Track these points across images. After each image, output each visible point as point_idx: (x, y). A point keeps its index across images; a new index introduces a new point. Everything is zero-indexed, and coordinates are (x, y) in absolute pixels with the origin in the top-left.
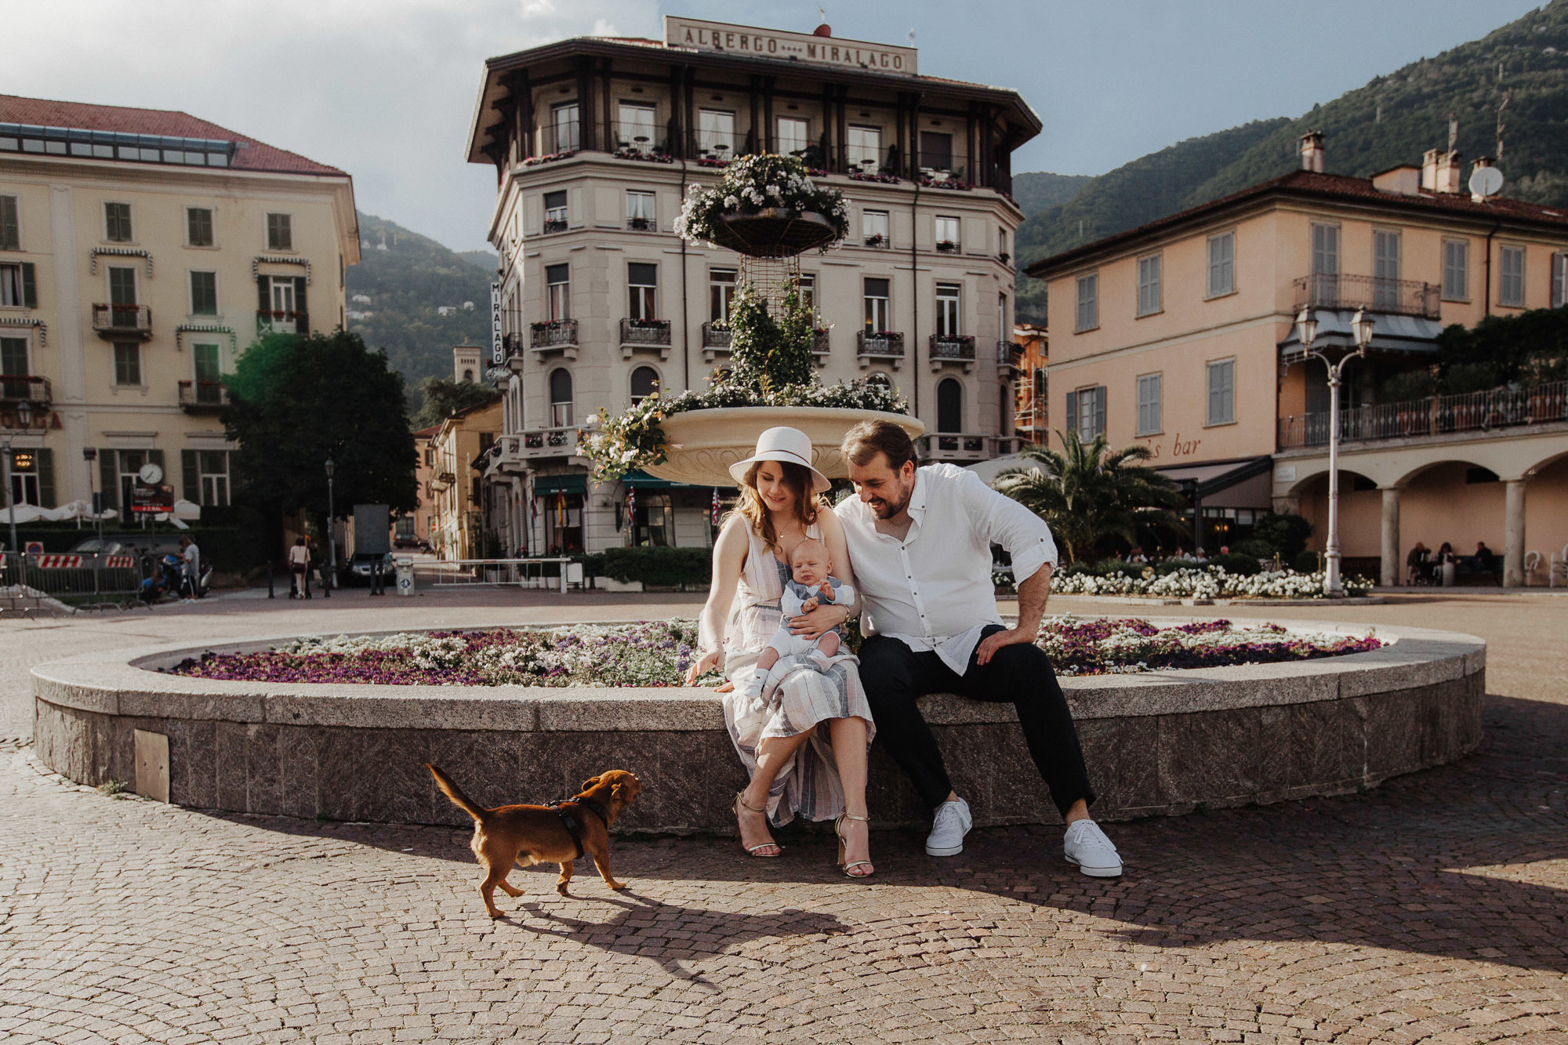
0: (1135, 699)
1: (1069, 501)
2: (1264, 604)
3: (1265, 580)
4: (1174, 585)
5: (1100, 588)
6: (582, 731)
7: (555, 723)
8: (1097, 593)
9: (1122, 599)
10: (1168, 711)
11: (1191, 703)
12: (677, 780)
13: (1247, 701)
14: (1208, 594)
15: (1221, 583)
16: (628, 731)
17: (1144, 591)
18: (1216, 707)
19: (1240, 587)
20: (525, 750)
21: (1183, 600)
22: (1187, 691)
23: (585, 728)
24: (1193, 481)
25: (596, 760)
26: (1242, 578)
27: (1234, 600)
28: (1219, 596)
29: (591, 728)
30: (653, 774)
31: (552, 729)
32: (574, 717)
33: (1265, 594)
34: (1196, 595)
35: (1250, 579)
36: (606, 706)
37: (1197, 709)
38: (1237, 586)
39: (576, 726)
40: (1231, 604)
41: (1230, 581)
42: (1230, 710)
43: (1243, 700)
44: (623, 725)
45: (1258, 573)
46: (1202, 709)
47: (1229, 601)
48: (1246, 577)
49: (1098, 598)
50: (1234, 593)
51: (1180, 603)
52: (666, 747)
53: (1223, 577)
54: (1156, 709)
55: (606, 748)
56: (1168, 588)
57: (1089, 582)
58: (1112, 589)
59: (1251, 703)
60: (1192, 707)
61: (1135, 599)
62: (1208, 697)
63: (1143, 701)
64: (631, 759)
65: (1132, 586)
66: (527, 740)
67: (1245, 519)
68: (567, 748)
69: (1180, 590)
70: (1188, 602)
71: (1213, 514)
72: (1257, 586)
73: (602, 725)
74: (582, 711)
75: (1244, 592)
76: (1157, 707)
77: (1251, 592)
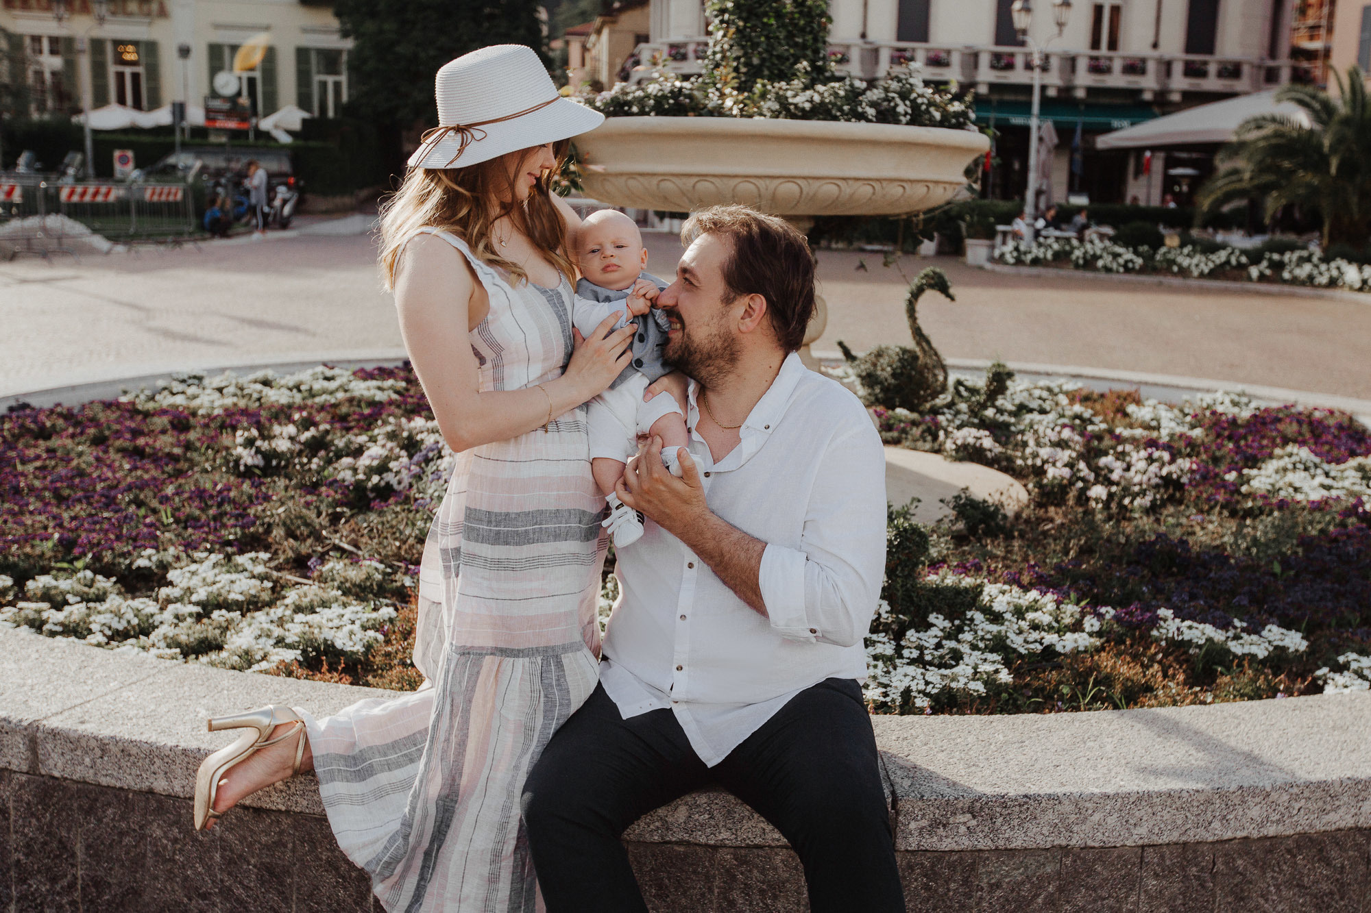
0: (1097, 817)
6: (99, 785)
7: (60, 764)
10: (1165, 839)
11: (1216, 824)
12: (246, 888)
13: (1339, 820)
16: (169, 796)
18: (1271, 830)
20: (19, 800)
22: (1209, 802)
23: (104, 781)
25: (122, 834)
29: (113, 782)
30: (209, 868)
31: (56, 774)
32: (87, 760)
36: (134, 751)
37: (1229, 835)
39: (90, 776)
42: (1303, 835)
43: (1332, 817)
44: (160, 785)
46: (1239, 834)
49: (1361, 297)
52: (230, 830)
54: (1140, 835)
55: (136, 817)
57: (1352, 273)
59: (1349, 822)
60: (1218, 831)
62: (1255, 812)
63: (1111, 821)
64: (175, 841)
66: (22, 786)
68: (80, 807)
73: (128, 780)
74: (99, 753)
76: (1142, 831)
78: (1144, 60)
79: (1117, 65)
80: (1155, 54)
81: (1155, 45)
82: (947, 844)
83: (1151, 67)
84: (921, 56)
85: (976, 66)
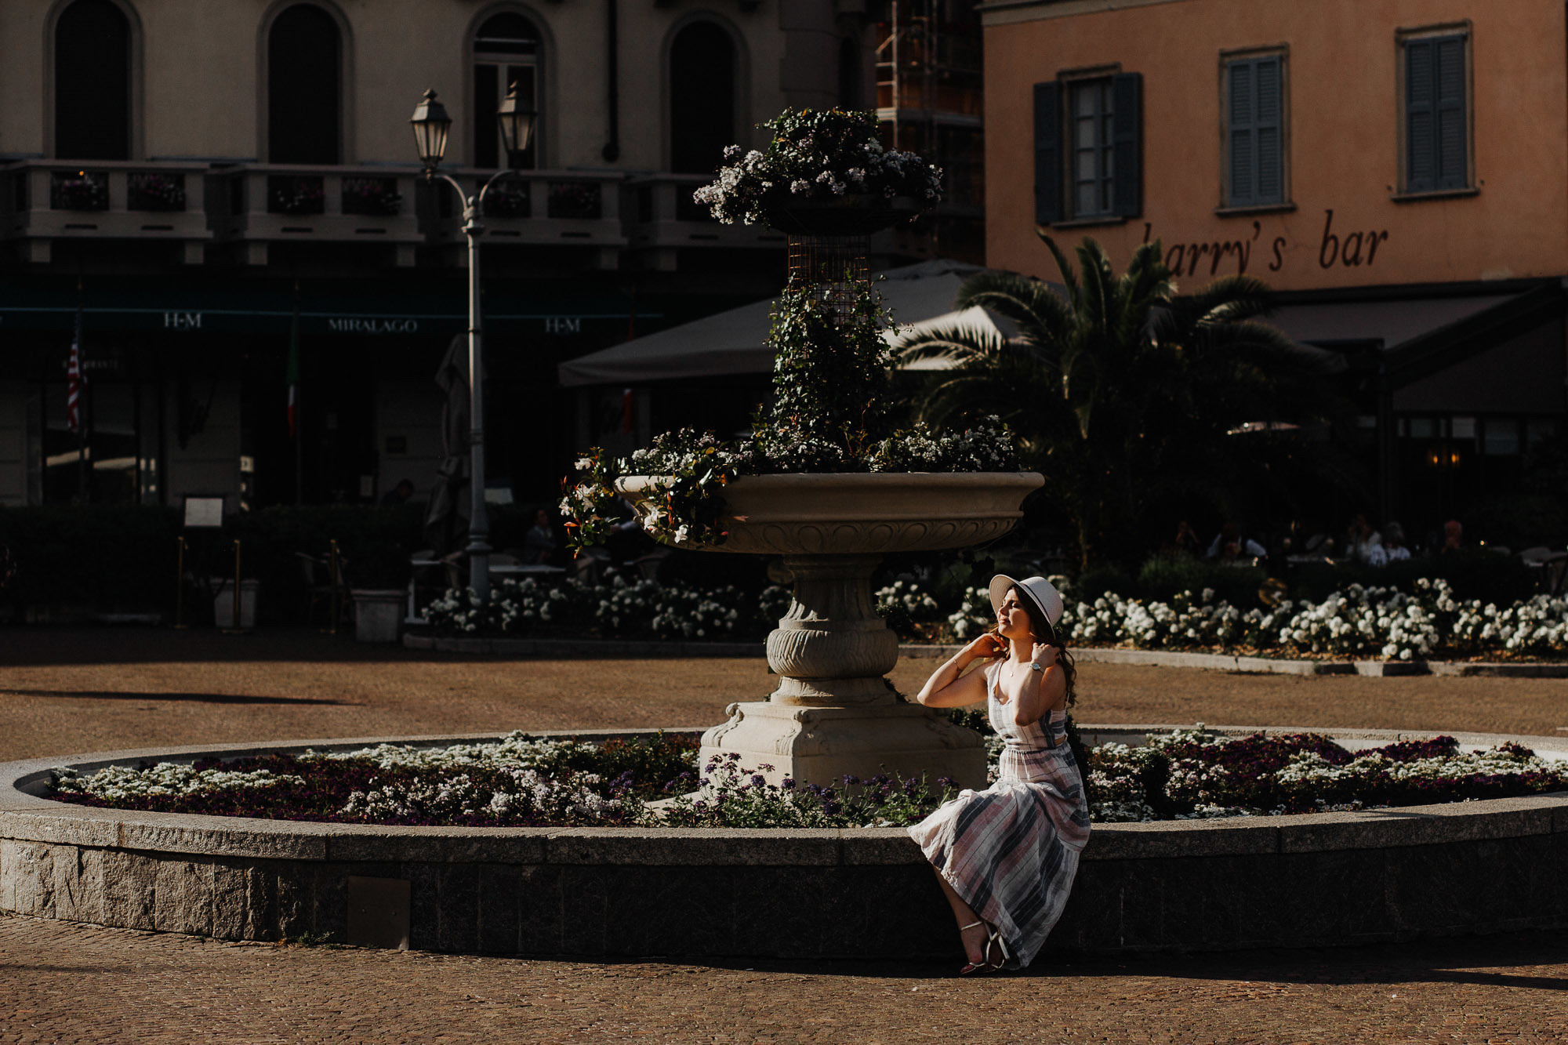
0: (1364, 833)
1: (1082, 415)
2: (1538, 673)
3: (1541, 615)
4: (1337, 627)
5: (1161, 628)
6: (883, 865)
7: (858, 858)
8: (1155, 644)
9: (1217, 660)
10: (1393, 844)
11: (1413, 837)
13: (1464, 835)
14: (1414, 648)
15: (1444, 621)
17: (1266, 642)
18: (1436, 840)
19: (1487, 631)
20: (828, 883)
21: (1359, 663)
22: (1410, 825)
23: (886, 862)
24: (1373, 346)
26: (1490, 610)
27: (1473, 662)
28: (1441, 652)
29: (892, 862)
31: (856, 863)
32: (876, 852)
33: (1541, 648)
34: (1388, 650)
35: (1507, 615)
37: (1419, 843)
38: (1479, 628)
39: (878, 861)
40: (1468, 672)
41: (1465, 617)
42: (1449, 843)
43: (1461, 834)
45: (1526, 599)
46: (1424, 842)
47: (1461, 665)
48: (1501, 608)
49: (1161, 657)
50: (1474, 646)
51: (1352, 670)
53: (1445, 602)
54: (1383, 842)
56: (1325, 631)
57: (1136, 617)
58: (1190, 633)
59: (1468, 837)
60: (1414, 840)
61: (1249, 662)
62: (1429, 831)
63: (1371, 835)
65: (1238, 625)
66: (831, 874)
67: (1501, 440)
68: (869, 881)
69: (1353, 636)
70: (1370, 668)
71: (1422, 429)
72: (1523, 630)
73: (902, 859)
75: (1496, 641)
76: (1383, 840)
77: (1510, 644)
78: (594, 185)
79: (539, 196)
80: (614, 171)
81: (611, 152)
82: (1303, 849)
83: (610, 197)
84: (118, 189)
85: (238, 206)
